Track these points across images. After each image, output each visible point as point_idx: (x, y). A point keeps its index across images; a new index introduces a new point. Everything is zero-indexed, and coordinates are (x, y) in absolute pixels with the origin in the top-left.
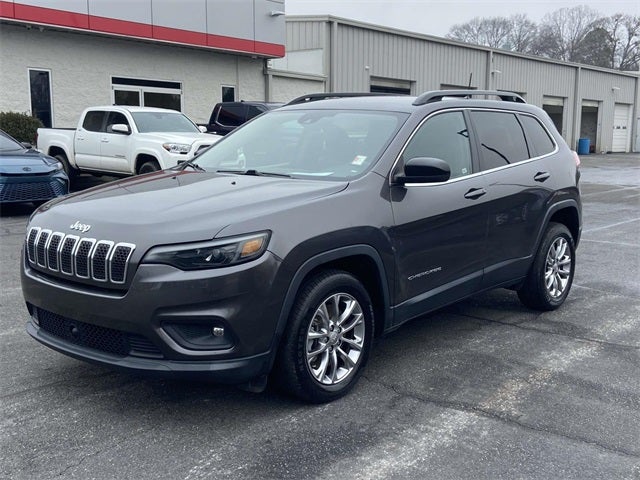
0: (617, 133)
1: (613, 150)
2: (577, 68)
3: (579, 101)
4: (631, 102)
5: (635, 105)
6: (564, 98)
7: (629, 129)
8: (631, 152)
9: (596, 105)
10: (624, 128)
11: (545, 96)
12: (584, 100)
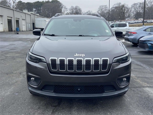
0: (23, 26)
1: (23, 30)
2: (13, 10)
3: (15, 18)
4: (25, 19)
5: (26, 20)
6: (11, 17)
7: (25, 25)
8: (26, 31)
9: (18, 19)
10: (24, 25)
11: (7, 17)
12: (16, 18)
